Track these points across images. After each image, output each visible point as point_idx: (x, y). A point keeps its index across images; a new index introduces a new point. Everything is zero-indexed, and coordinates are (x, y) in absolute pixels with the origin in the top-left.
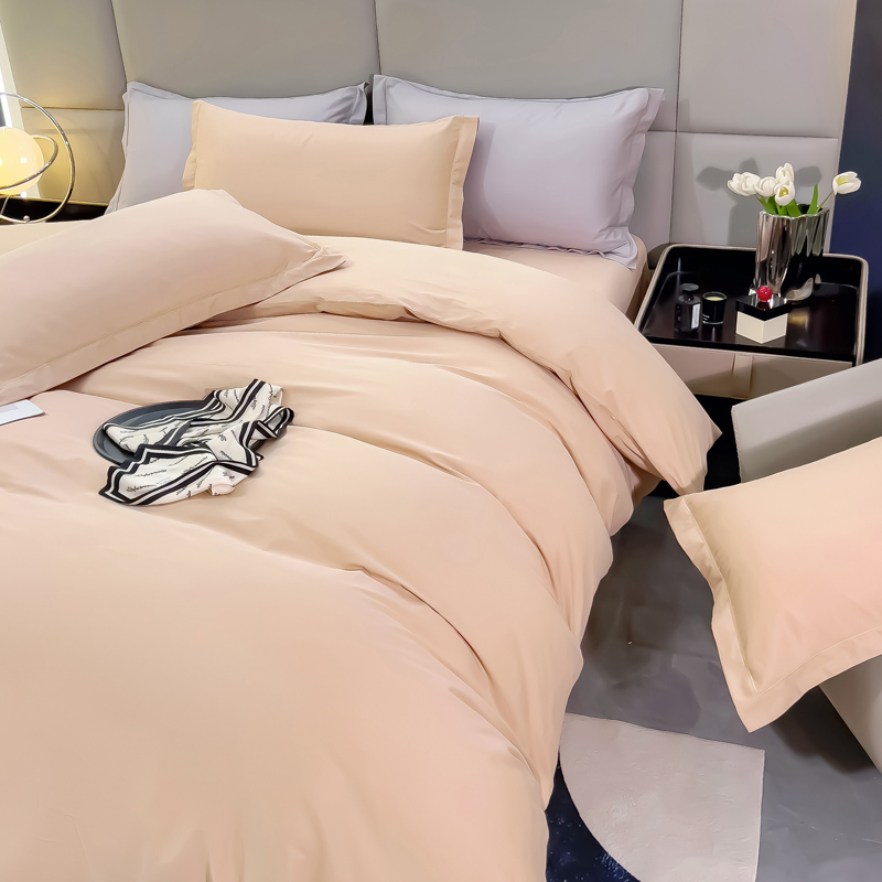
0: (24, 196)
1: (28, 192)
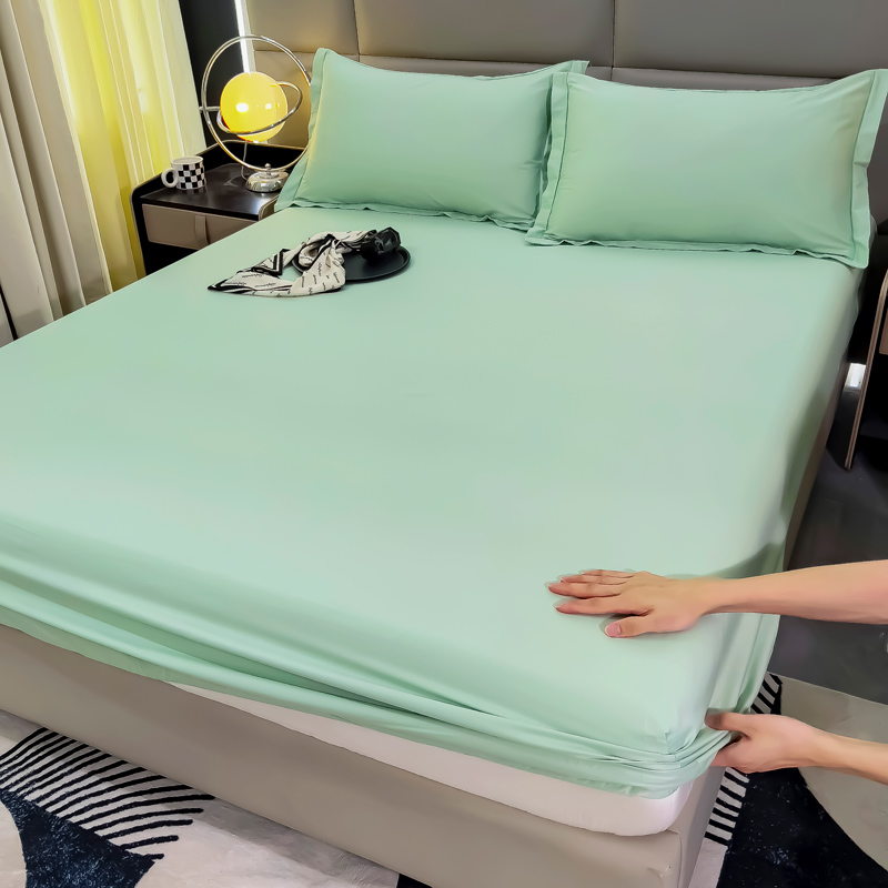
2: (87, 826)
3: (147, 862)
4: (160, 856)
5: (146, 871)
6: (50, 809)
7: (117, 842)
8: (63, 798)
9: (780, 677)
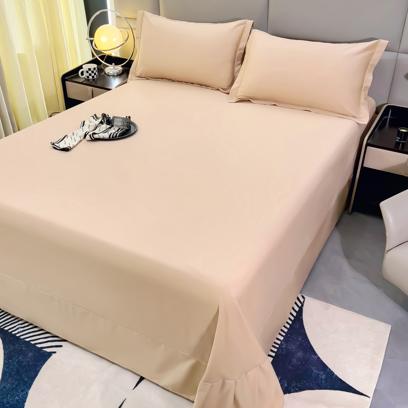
0: (113, 55)
1: (115, 54)
2: (27, 340)
3: (50, 354)
4: (55, 352)
5: (49, 357)
6: (13, 333)
7: (39, 346)
8: (18, 329)
9: (305, 296)
